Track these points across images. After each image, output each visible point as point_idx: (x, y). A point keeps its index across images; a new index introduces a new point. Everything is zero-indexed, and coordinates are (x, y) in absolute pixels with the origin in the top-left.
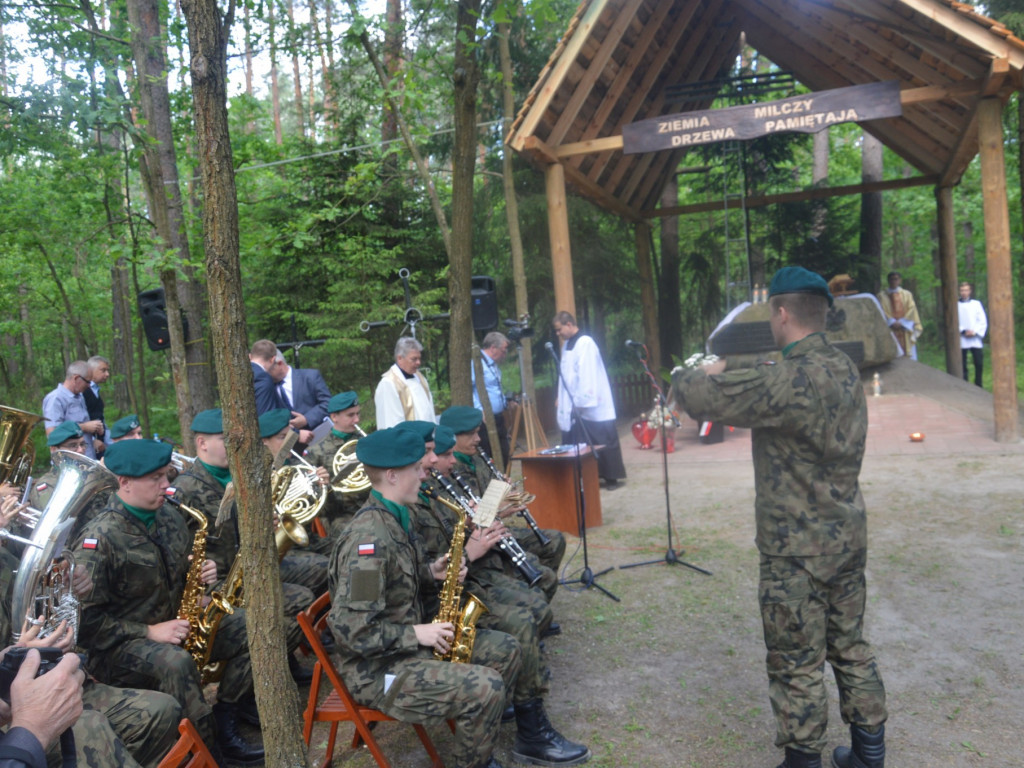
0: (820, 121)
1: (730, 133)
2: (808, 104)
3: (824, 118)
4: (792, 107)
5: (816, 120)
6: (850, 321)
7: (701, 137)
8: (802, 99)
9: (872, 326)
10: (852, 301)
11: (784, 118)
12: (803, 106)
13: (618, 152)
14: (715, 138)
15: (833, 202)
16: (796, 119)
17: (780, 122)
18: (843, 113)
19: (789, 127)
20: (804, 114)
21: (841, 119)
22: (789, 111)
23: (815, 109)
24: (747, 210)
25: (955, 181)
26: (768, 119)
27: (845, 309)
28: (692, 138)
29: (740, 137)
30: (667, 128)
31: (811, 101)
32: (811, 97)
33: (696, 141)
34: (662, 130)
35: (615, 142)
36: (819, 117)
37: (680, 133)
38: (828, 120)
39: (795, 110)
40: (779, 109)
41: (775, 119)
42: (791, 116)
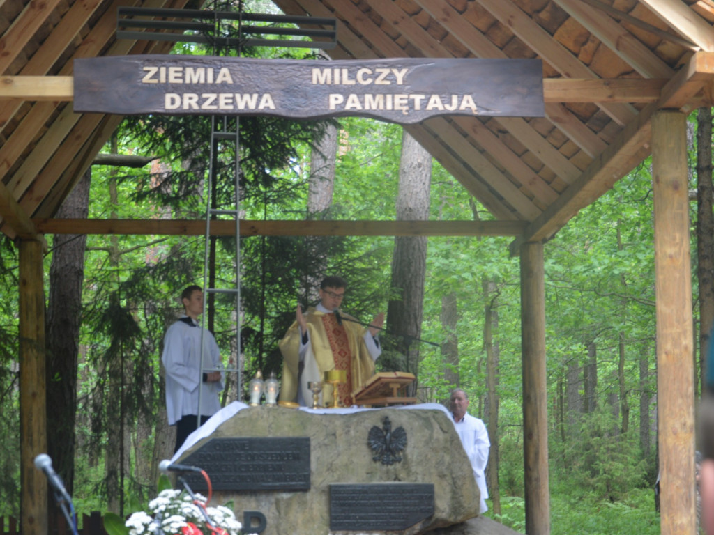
0: (417, 107)
1: (267, 103)
2: (400, 76)
3: (425, 103)
4: (375, 76)
5: (411, 104)
6: (414, 448)
7: (216, 102)
8: (391, 66)
9: (447, 458)
10: (418, 415)
11: (361, 91)
12: (390, 76)
13: (61, 106)
14: (241, 106)
15: (352, 245)
16: (379, 97)
17: (353, 97)
18: (455, 99)
19: (367, 107)
20: (392, 90)
21: (451, 108)
22: (369, 81)
23: (413, 85)
24: (213, 239)
25: (549, 236)
26: (333, 89)
27: (406, 427)
28: (200, 103)
29: (283, 113)
30: (157, 75)
31: (404, 71)
32: (404, 65)
33: (206, 106)
34: (146, 79)
35: (59, 87)
36: (418, 98)
37: (181, 89)
38: (430, 107)
39: (378, 82)
40: (352, 75)
41: (346, 92)
42: (373, 90)
